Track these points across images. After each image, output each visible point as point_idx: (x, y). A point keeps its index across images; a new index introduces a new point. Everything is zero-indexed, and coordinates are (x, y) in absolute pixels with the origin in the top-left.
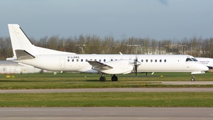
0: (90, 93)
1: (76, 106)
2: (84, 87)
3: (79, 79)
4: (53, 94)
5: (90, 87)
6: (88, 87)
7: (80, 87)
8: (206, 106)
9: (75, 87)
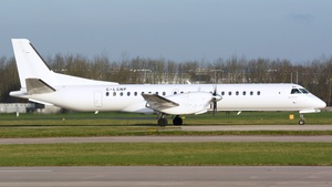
0: (68, 145)
1: (45, 165)
2: (60, 135)
3: (54, 122)
4: (12, 146)
5: (70, 136)
6: (67, 136)
7: (53, 135)
8: (247, 164)
9: (46, 136)
